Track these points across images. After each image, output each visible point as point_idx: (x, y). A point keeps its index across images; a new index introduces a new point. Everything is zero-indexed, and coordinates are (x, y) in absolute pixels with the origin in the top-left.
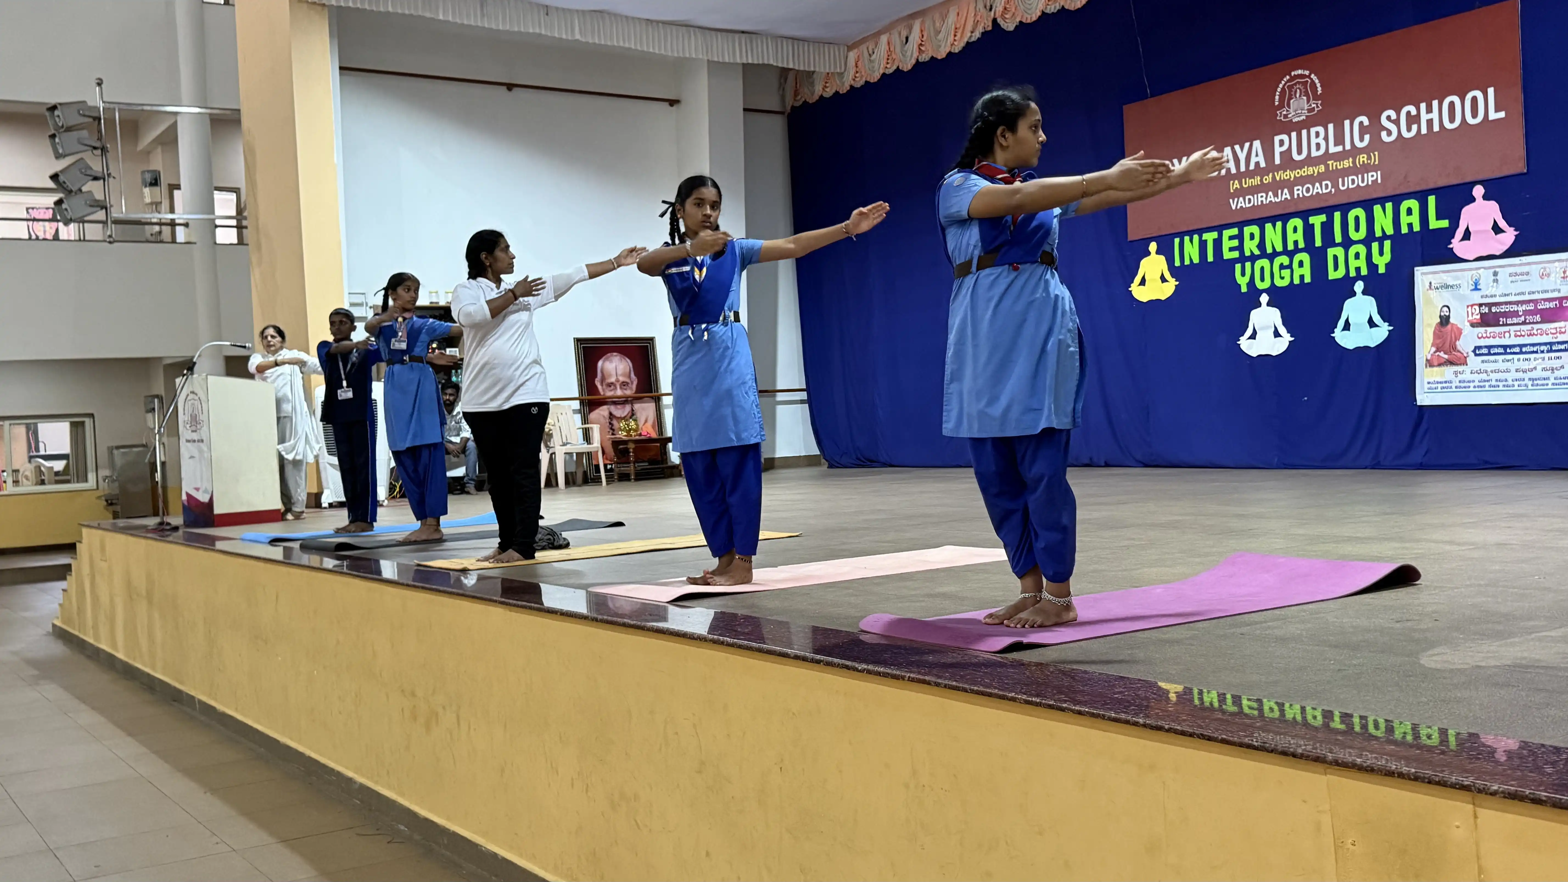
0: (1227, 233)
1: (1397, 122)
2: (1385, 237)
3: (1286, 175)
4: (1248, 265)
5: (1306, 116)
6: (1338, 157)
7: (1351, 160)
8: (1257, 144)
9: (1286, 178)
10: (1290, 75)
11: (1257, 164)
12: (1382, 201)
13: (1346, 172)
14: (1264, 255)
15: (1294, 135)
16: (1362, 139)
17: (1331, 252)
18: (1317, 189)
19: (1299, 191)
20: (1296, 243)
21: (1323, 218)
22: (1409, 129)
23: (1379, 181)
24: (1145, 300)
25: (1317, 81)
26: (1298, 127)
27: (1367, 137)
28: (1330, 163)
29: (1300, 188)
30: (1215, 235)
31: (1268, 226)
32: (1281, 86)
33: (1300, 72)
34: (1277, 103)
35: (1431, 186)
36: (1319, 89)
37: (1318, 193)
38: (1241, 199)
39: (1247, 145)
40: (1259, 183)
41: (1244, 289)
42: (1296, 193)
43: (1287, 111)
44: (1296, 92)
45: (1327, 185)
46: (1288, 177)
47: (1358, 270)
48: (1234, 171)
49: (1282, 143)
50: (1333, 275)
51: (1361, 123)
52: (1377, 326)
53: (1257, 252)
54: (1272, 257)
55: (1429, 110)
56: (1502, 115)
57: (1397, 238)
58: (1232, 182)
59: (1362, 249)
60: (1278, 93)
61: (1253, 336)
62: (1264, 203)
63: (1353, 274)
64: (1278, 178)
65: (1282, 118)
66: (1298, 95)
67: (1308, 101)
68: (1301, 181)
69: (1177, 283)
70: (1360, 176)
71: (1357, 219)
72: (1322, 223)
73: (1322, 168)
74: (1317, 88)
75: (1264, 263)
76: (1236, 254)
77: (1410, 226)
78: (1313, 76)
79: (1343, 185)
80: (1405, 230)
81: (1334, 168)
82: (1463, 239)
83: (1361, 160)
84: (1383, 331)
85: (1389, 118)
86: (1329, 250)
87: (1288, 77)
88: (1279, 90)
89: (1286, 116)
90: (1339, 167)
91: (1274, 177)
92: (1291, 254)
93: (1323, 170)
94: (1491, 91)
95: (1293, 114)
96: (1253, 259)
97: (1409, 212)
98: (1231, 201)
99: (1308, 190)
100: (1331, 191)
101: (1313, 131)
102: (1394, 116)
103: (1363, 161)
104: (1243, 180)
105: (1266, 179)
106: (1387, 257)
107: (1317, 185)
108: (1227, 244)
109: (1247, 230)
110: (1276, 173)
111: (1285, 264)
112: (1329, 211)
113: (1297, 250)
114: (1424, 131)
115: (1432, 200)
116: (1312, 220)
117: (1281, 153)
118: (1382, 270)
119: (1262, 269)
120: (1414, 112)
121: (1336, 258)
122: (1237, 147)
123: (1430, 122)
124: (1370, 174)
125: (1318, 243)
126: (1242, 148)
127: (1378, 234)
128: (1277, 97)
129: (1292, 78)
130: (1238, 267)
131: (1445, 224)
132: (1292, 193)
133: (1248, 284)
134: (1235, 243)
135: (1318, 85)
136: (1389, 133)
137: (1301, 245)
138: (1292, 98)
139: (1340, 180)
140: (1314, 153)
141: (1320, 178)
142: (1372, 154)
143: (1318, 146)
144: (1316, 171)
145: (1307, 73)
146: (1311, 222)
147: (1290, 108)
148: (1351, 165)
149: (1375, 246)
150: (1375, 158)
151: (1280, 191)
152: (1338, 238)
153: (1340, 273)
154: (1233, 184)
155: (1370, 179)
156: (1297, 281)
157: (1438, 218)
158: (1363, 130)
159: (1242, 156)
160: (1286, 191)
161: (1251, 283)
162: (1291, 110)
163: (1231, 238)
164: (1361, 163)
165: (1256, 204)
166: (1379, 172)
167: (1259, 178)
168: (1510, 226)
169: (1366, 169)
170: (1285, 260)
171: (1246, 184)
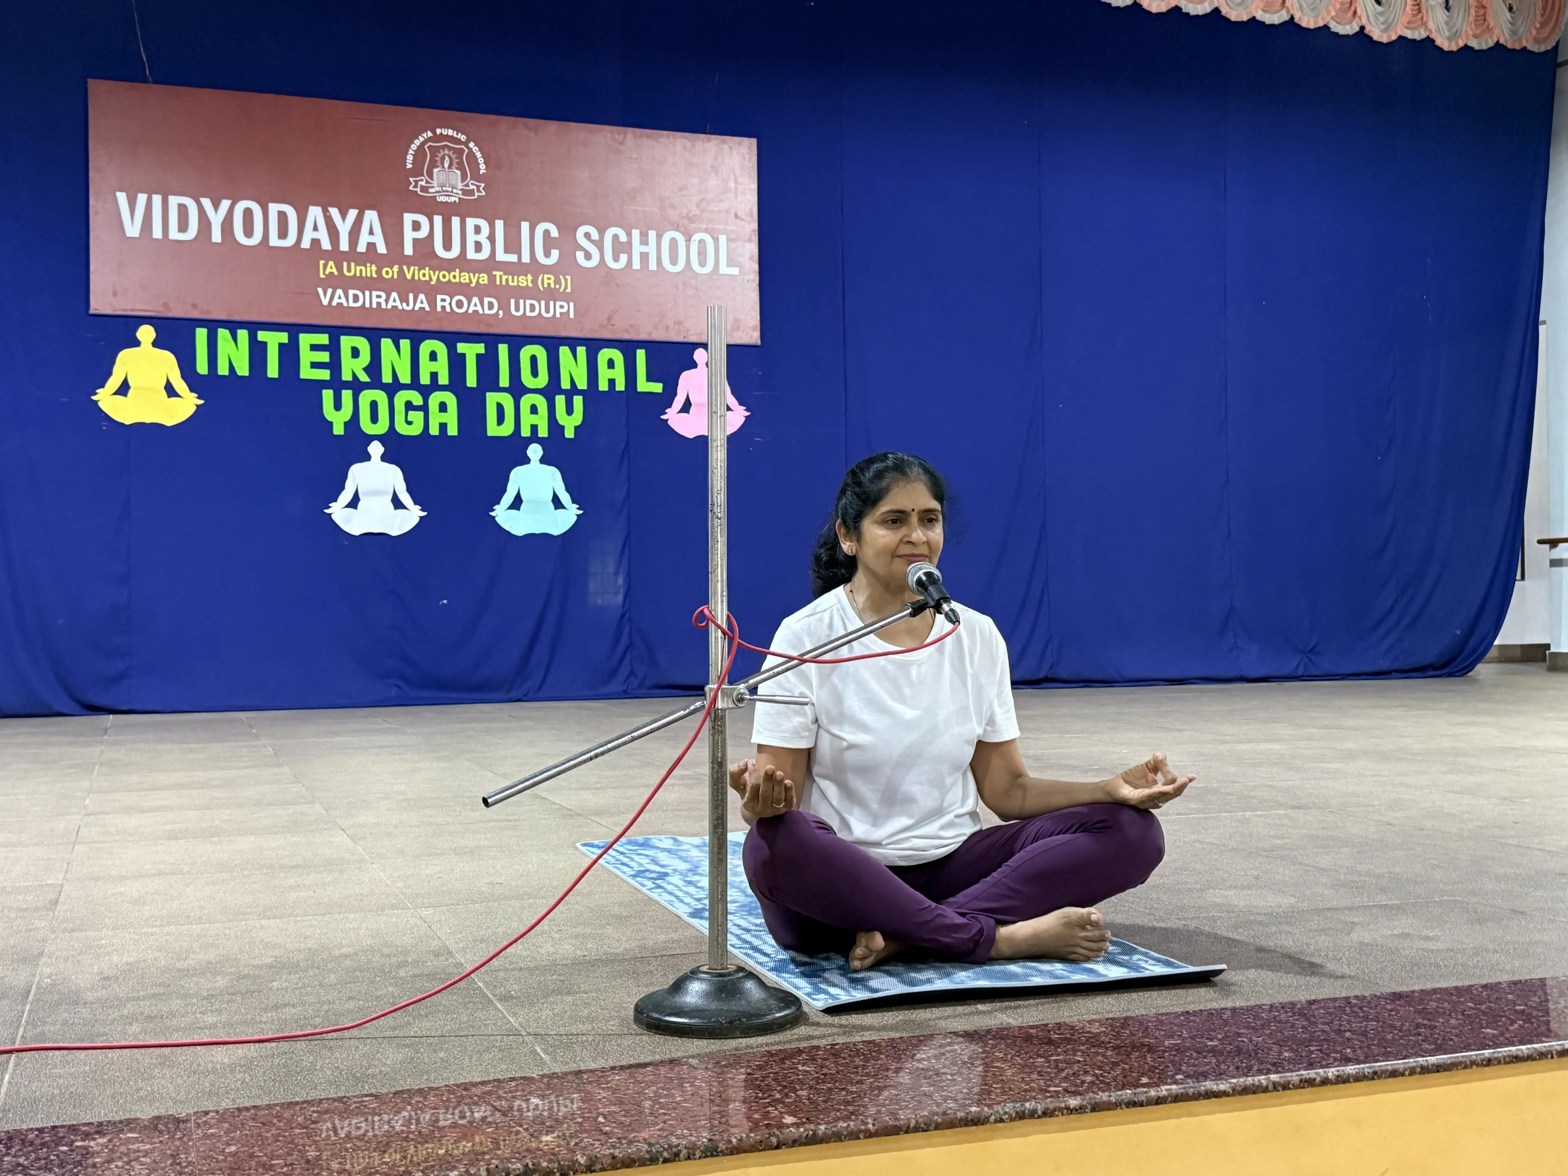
0: (306, 340)
1: (600, 245)
2: (574, 390)
3: (424, 275)
4: (347, 395)
5: (459, 198)
6: (506, 268)
7: (530, 277)
8: (371, 216)
9: (422, 278)
10: (434, 132)
11: (371, 246)
12: (573, 343)
13: (522, 293)
14: (376, 382)
15: (438, 220)
16: (547, 254)
17: (492, 399)
18: (475, 305)
19: (443, 302)
20: (434, 376)
21: (480, 348)
22: (616, 259)
23: (572, 316)
24: (128, 422)
25: (479, 155)
26: (447, 211)
27: (555, 253)
28: (498, 274)
29: (447, 298)
30: (283, 337)
31: (386, 344)
32: (417, 142)
33: (451, 132)
34: (409, 166)
35: (644, 337)
36: (482, 167)
37: (476, 312)
38: (339, 292)
39: (353, 213)
40: (375, 275)
41: (339, 430)
42: (439, 304)
43: (427, 182)
44: (443, 159)
45: (491, 305)
46: (427, 278)
47: (534, 428)
48: (326, 245)
49: (416, 226)
50: (493, 429)
51: (547, 233)
52: (563, 507)
53: (364, 378)
54: (393, 389)
55: (644, 241)
56: (735, 271)
57: (591, 394)
58: (322, 262)
59: (541, 402)
60: (411, 152)
61: (354, 503)
62: (383, 306)
63: (526, 432)
64: (409, 277)
65: (418, 190)
66: (446, 165)
67: (464, 177)
68: (452, 289)
69: (201, 402)
70: (543, 303)
71: (534, 360)
72: (479, 356)
73: (484, 279)
74: (479, 164)
75: (380, 397)
76: (324, 375)
77: (612, 382)
78: (472, 145)
79: (517, 309)
80: (603, 386)
81: (504, 283)
82: (682, 411)
83: (546, 282)
84: (570, 515)
85: (587, 236)
86: (488, 394)
87: (430, 134)
88: (414, 147)
89: (424, 189)
90: (511, 283)
91: (401, 272)
92: (426, 392)
93: (486, 282)
94: (723, 239)
95: (438, 189)
96: (357, 387)
97: (611, 364)
98: (320, 290)
99: (460, 304)
100: (497, 313)
101: (471, 222)
102: (595, 235)
103: (549, 284)
104: (345, 264)
105: (387, 273)
106: (578, 417)
107: (475, 299)
108: (306, 356)
109: (347, 342)
110: (405, 268)
111: (415, 403)
112: (492, 340)
113: (434, 386)
114: (636, 265)
115: (641, 355)
116: (461, 348)
117: (415, 241)
118: (569, 434)
119: (374, 405)
120: (623, 238)
121: (500, 408)
122: (334, 212)
123: (644, 257)
124: (558, 304)
125: (471, 380)
126: (344, 215)
127: (565, 385)
128: (410, 158)
129: (436, 138)
130: (328, 395)
131: (657, 387)
132: (432, 303)
133: (346, 424)
134: (324, 357)
135: (481, 161)
136: (588, 256)
137: (444, 380)
138: (437, 167)
139: (513, 301)
140: (471, 254)
141: (481, 291)
142: (561, 277)
143: (478, 247)
144: (474, 281)
145: (463, 138)
146: (459, 351)
147: (432, 179)
148: (530, 285)
149: (560, 400)
150: (567, 284)
151: (411, 296)
152: (504, 381)
153: (506, 430)
154: (325, 266)
155: (559, 311)
156: (434, 431)
157: (650, 378)
158: (549, 243)
159: (344, 228)
160: (422, 296)
161: (353, 423)
162: (435, 183)
163: (314, 348)
164: (546, 286)
165: (367, 305)
166: (572, 304)
167: (374, 268)
168: (741, 404)
169: (551, 295)
170: (416, 398)
171: (349, 270)
